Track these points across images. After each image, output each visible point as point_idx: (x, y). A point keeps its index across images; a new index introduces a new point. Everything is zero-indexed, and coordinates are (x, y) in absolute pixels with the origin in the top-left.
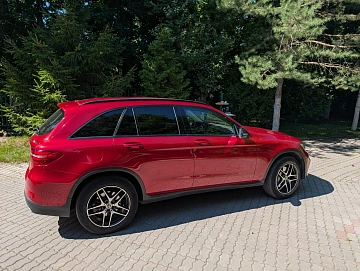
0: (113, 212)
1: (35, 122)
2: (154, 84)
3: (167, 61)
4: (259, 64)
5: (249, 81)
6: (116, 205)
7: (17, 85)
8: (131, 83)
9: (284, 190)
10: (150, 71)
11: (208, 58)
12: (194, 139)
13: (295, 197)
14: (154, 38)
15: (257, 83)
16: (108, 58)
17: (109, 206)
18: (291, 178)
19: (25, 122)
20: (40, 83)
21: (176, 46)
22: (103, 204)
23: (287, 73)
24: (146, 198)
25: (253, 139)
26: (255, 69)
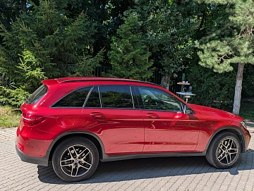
0: (79, 166)
1: (17, 94)
2: (120, 64)
3: (134, 43)
4: (218, 49)
5: (207, 64)
6: (82, 160)
7: (5, 63)
8: (100, 63)
9: (224, 161)
10: (118, 52)
11: (174, 40)
12: (145, 113)
13: (235, 169)
14: (122, 22)
15: (213, 67)
16: (81, 40)
17: (77, 161)
18: (231, 151)
19: (9, 94)
20: (24, 62)
21: (143, 30)
22: (72, 158)
23: (243, 58)
24: (105, 157)
25: (196, 116)
26: (213, 54)
